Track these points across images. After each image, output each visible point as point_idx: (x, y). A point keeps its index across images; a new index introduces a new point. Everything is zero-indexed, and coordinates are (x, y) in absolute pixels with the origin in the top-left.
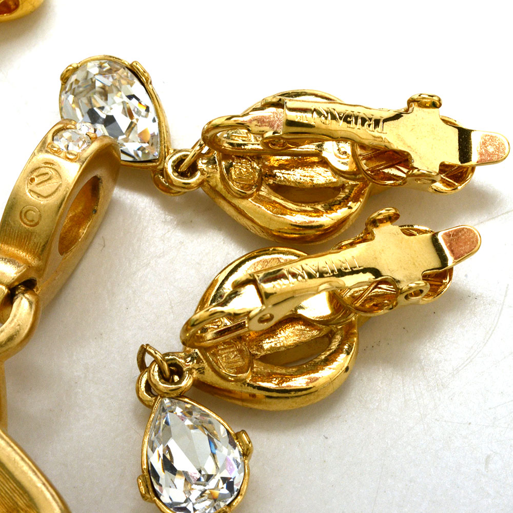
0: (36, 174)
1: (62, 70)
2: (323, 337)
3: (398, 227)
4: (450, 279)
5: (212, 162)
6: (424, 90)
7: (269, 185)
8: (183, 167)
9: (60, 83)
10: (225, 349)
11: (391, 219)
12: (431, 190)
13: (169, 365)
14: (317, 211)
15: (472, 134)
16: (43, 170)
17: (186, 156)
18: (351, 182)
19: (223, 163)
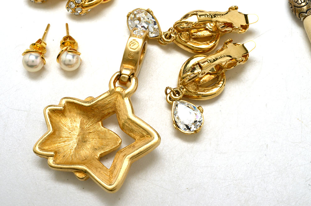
0: (131, 43)
1: (127, 14)
2: (216, 77)
3: (232, 44)
4: (248, 56)
5: (175, 34)
6: (233, 5)
7: (192, 38)
8: (168, 36)
9: (127, 18)
10: (190, 85)
11: (230, 42)
12: (238, 33)
13: (176, 91)
14: (207, 43)
15: (248, 15)
16: (133, 42)
17: (168, 33)
18: (215, 34)
19: (179, 33)
